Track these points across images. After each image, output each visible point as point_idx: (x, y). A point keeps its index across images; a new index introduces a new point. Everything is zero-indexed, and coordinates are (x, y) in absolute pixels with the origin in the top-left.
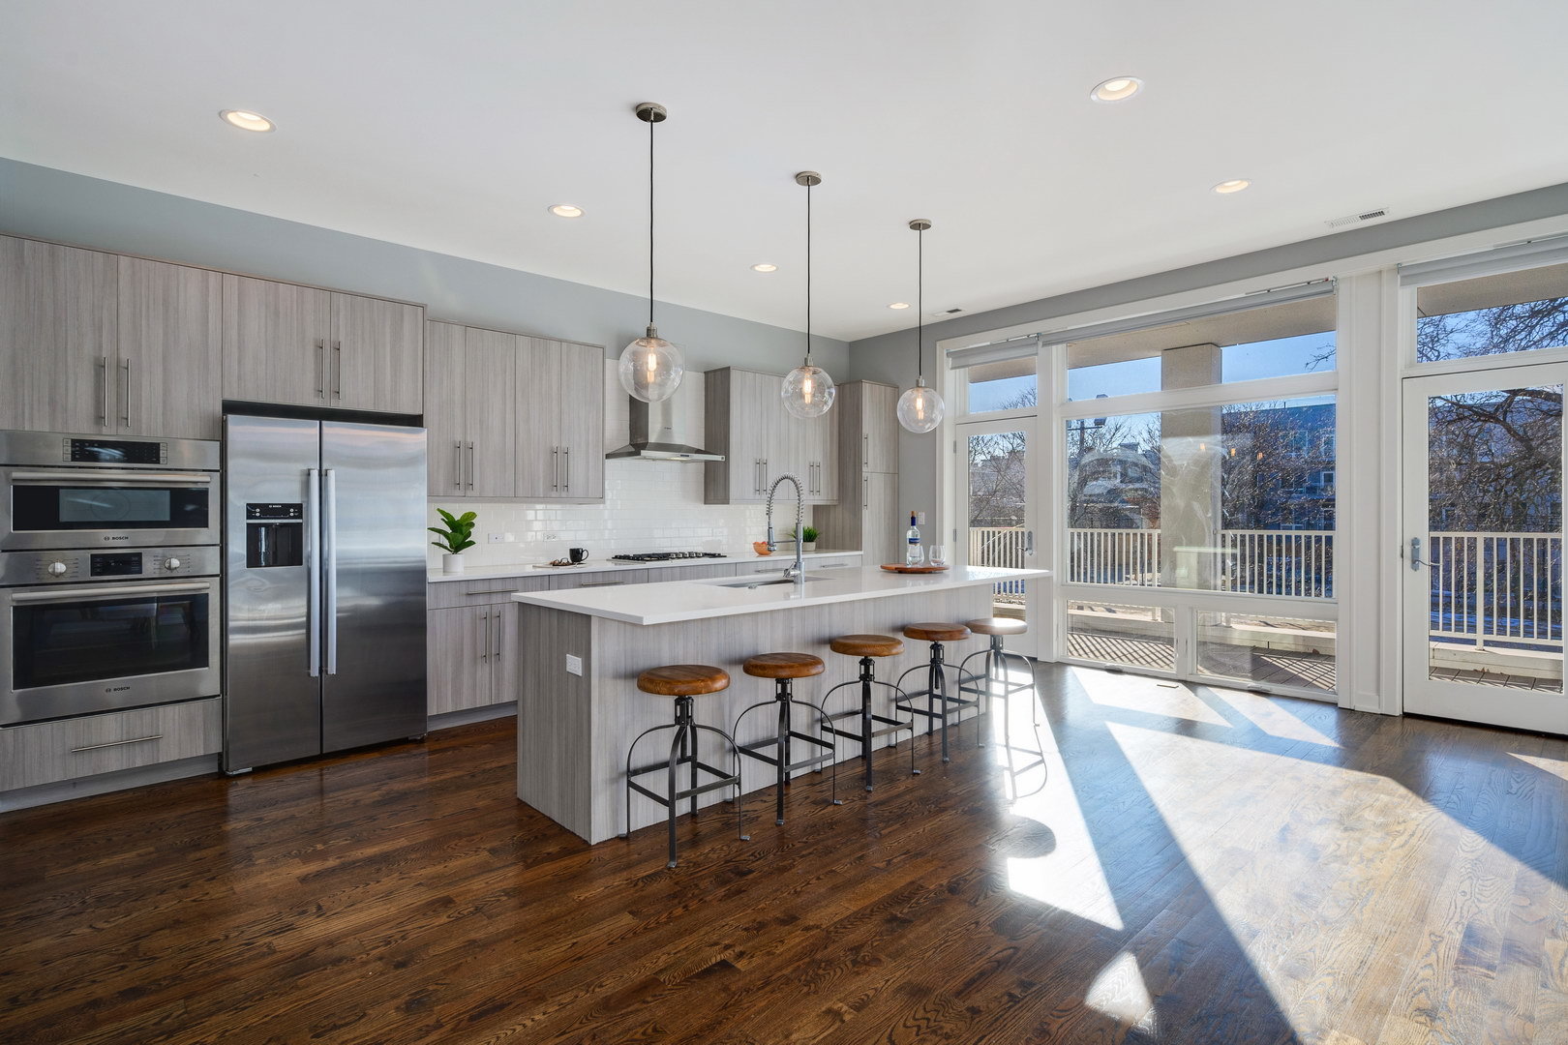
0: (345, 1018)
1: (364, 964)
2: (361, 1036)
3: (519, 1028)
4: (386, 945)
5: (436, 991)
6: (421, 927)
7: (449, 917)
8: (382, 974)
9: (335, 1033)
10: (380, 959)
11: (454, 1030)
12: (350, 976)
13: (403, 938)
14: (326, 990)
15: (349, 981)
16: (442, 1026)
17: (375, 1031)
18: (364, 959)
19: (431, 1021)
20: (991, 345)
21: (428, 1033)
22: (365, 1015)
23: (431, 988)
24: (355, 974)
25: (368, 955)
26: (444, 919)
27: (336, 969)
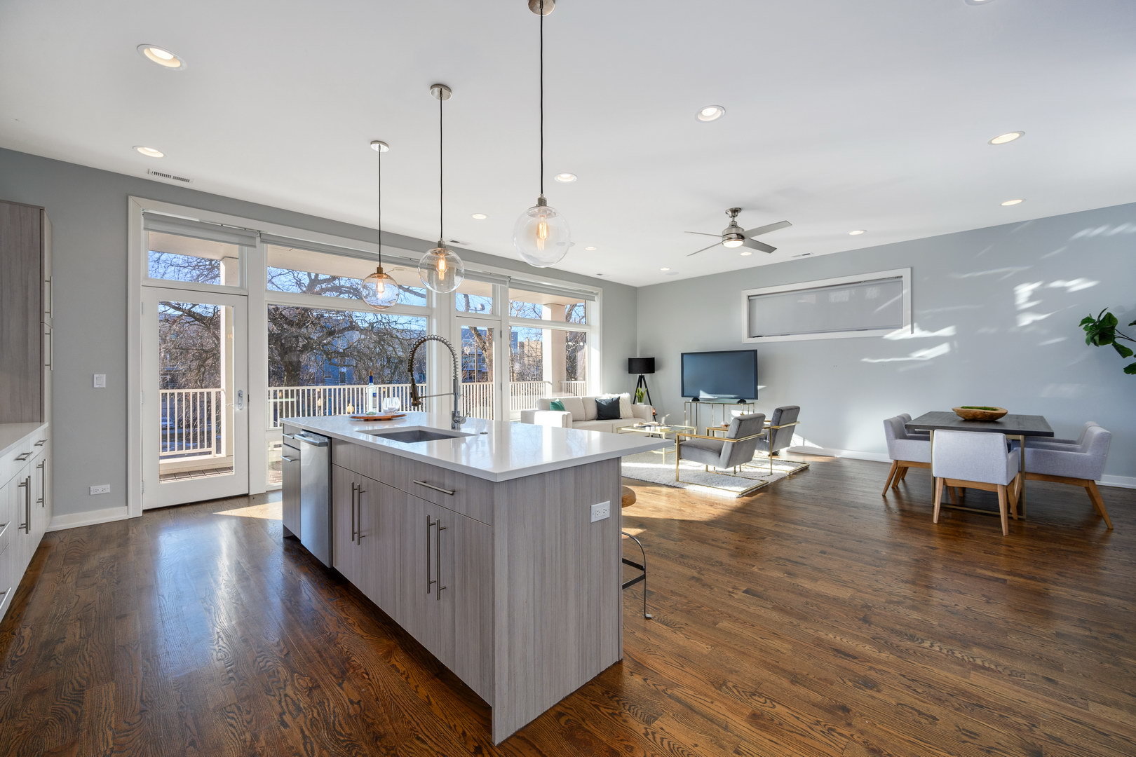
0: (911, 713)
1: (862, 732)
2: (912, 696)
3: (845, 640)
4: (833, 730)
5: (850, 681)
6: (798, 718)
7: (774, 707)
8: (862, 715)
9: (924, 711)
10: (849, 725)
11: (869, 662)
12: (880, 733)
13: (818, 723)
14: (904, 739)
15: (884, 730)
16: (871, 667)
17: (902, 692)
18: (859, 735)
19: (873, 673)
20: (200, 222)
21: (880, 670)
22: (898, 704)
23: (851, 684)
24: (876, 731)
25: (852, 735)
26: (779, 708)
27: (882, 747)
